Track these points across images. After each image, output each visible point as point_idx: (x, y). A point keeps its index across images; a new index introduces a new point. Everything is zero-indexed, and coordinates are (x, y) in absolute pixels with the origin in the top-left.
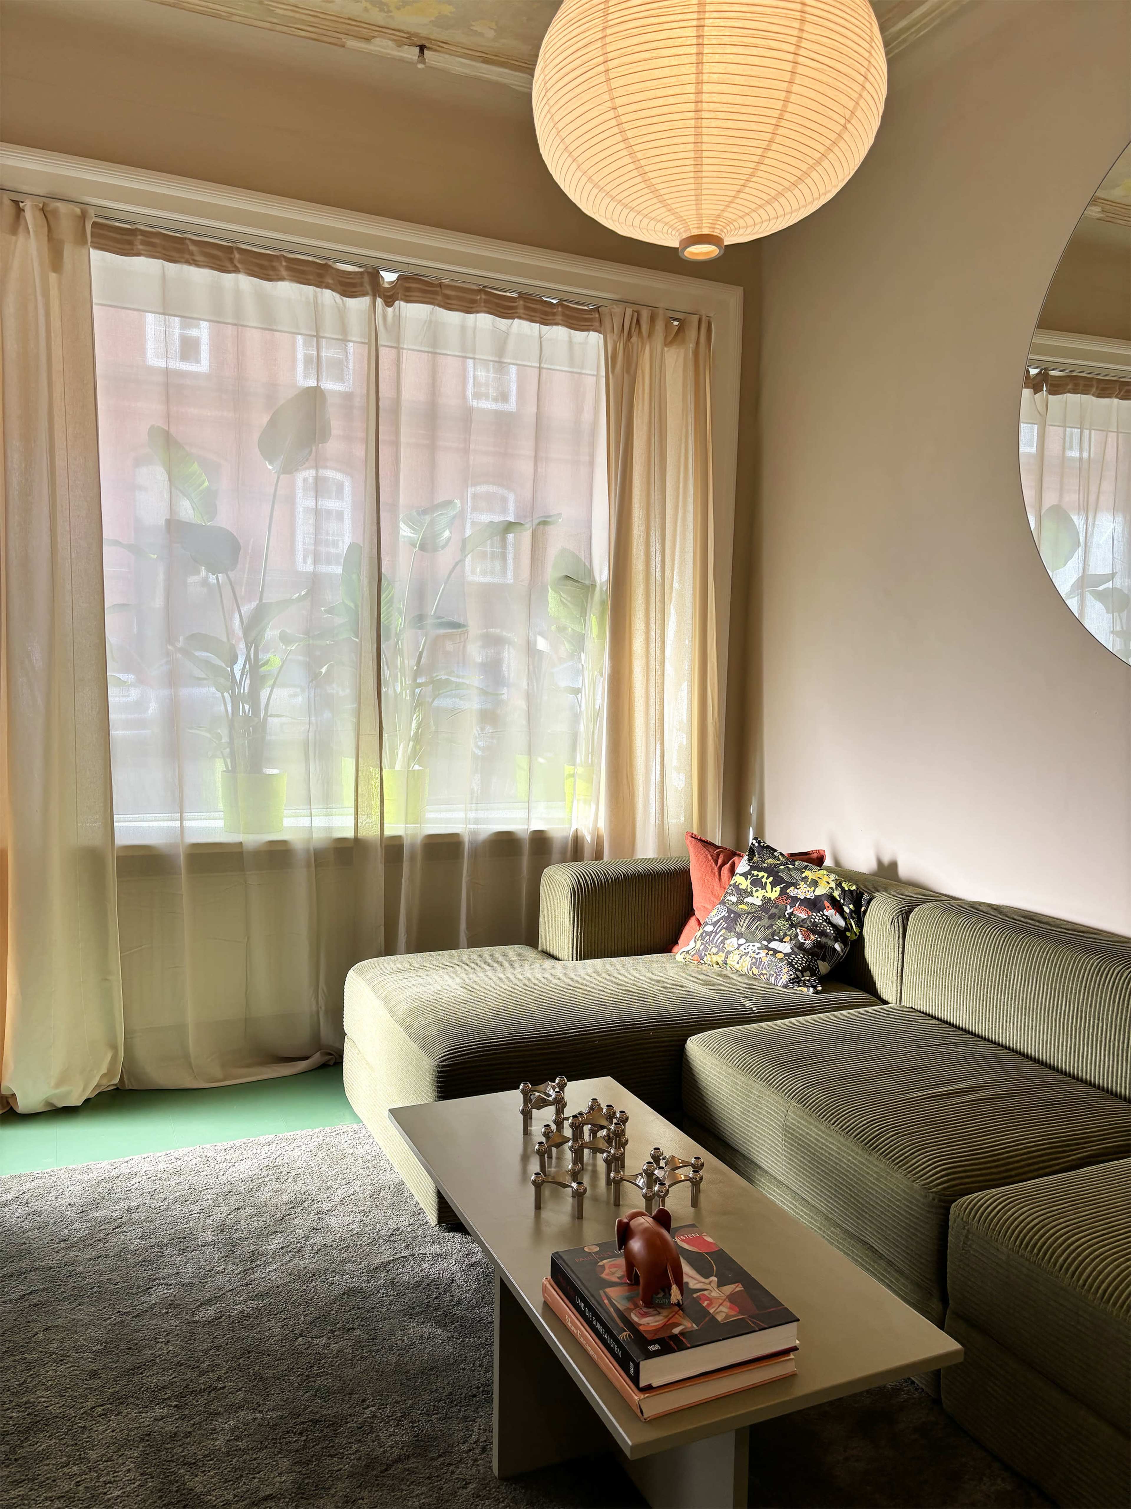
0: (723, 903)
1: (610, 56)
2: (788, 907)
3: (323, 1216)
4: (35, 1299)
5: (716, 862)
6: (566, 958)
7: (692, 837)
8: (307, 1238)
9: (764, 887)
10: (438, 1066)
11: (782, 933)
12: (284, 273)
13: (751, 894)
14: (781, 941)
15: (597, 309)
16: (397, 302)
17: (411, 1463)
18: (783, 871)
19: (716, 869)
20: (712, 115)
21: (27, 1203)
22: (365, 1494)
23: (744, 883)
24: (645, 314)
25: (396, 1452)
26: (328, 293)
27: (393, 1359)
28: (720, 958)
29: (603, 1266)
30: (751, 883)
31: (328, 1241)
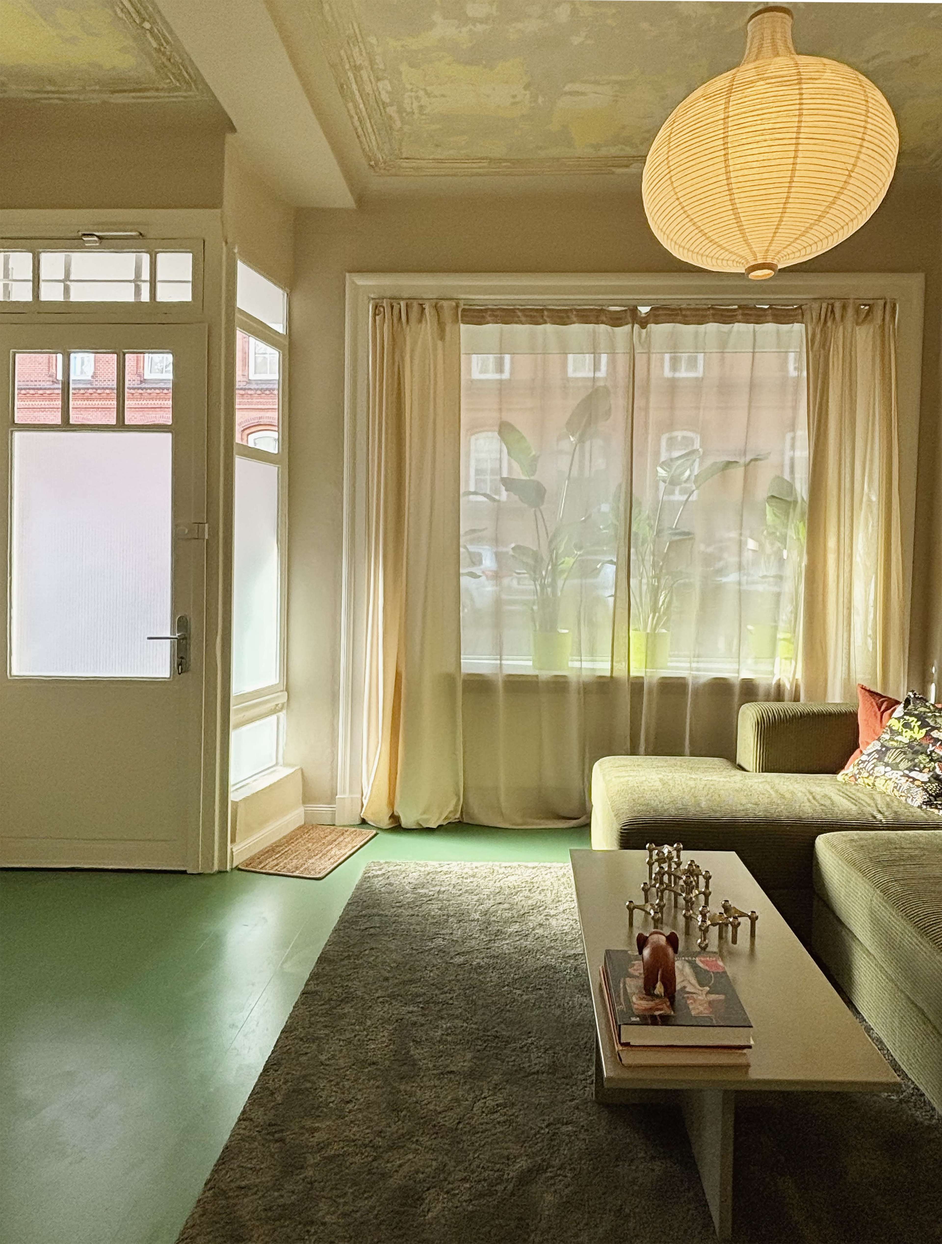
0: (879, 739)
1: (672, 168)
2: (931, 745)
3: (549, 918)
4: (372, 931)
5: (879, 709)
6: (751, 770)
7: (862, 688)
8: (533, 929)
9: (912, 729)
10: (621, 829)
11: (922, 766)
12: (575, 319)
13: (900, 734)
14: (921, 771)
15: (800, 307)
16: (649, 326)
17: (544, 1077)
18: (930, 717)
19: (879, 714)
20: (740, 190)
21: (388, 878)
22: (508, 1087)
23: (897, 726)
24: (838, 305)
25: (537, 1068)
26: (603, 326)
27: (558, 1012)
28: (870, 781)
29: (634, 965)
30: (903, 726)
31: (546, 934)
